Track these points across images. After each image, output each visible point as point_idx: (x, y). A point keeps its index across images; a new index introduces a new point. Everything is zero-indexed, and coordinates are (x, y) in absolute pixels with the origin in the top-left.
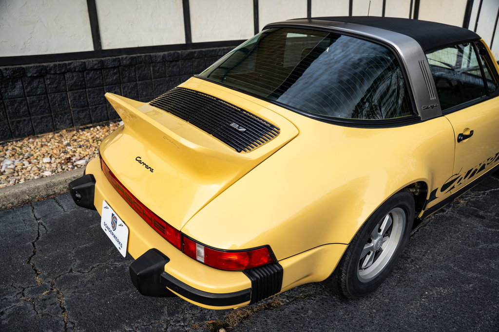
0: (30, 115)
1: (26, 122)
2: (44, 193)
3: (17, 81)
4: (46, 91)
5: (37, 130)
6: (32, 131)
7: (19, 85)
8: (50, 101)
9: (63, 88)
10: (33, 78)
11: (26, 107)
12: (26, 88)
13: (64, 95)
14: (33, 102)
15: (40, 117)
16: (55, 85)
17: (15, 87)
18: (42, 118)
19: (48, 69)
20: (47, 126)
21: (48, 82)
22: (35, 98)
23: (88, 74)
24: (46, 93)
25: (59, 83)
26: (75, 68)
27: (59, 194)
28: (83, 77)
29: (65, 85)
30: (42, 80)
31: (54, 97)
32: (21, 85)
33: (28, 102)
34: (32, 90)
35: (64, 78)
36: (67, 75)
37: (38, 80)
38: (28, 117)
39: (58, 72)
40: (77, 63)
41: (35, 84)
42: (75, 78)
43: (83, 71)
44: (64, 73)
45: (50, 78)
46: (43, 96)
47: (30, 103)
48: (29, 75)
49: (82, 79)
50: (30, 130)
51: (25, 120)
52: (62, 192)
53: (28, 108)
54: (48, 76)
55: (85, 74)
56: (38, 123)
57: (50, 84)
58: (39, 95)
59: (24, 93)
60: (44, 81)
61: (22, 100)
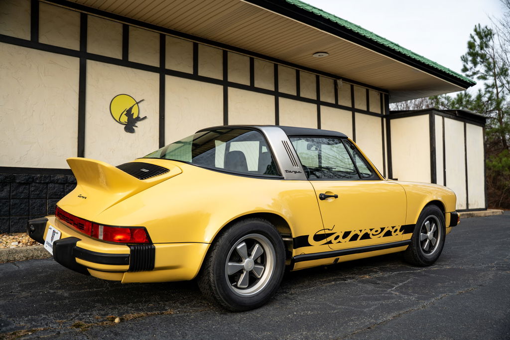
0: (10, 215)
1: (4, 221)
2: (5, 258)
3: (6, 185)
4: (29, 196)
5: (12, 229)
6: (8, 230)
7: (7, 189)
8: (30, 204)
9: (44, 195)
10: (20, 184)
11: (8, 208)
12: (13, 192)
13: (44, 201)
14: (15, 204)
15: (18, 218)
16: (38, 192)
17: (3, 190)
18: (20, 219)
19: (35, 178)
20: (22, 226)
21: (33, 189)
22: (17, 201)
23: (68, 186)
24: (29, 198)
25: (41, 191)
26: (58, 180)
27: (18, 261)
28: (64, 188)
29: (46, 193)
30: (27, 187)
31: (34, 203)
32: (9, 189)
33: (11, 204)
34: (17, 194)
35: (47, 187)
36: (50, 185)
37: (24, 186)
38: (7, 216)
39: (42, 182)
40: (60, 177)
41: (21, 189)
42: (56, 189)
43: (64, 184)
44: (47, 183)
45: (35, 186)
46: (26, 200)
47: (13, 205)
48: (18, 181)
49: (62, 190)
50: (6, 228)
51: (4, 219)
52: (21, 260)
53: (10, 209)
54: (33, 184)
55: (66, 186)
56: (15, 223)
57: (33, 191)
58: (22, 199)
59: (10, 195)
60: (29, 188)
61: (7, 201)
